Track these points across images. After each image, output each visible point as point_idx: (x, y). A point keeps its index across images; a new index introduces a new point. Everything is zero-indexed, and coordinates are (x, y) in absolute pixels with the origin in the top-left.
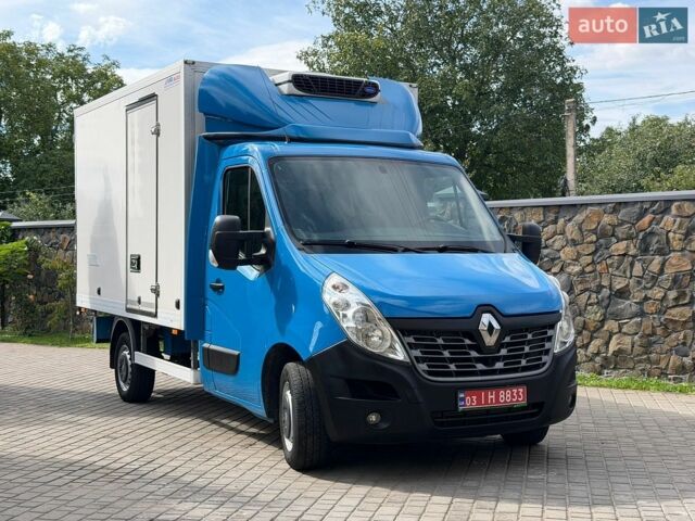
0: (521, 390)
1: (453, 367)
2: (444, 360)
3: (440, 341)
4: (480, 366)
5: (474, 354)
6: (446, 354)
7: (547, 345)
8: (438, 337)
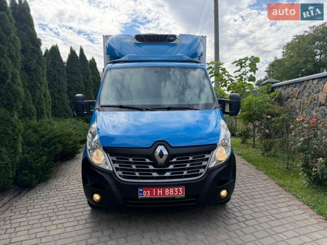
0: (181, 189)
1: (137, 174)
2: (133, 170)
3: (131, 160)
4: (155, 174)
5: (151, 167)
6: (134, 167)
7: (204, 163)
8: (131, 158)
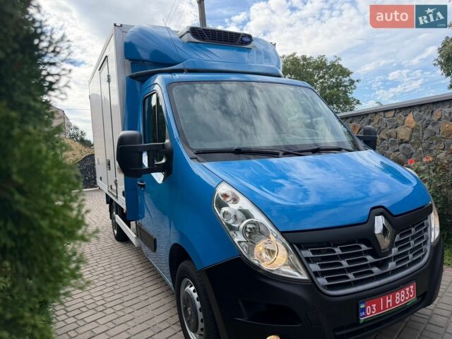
0: (412, 287)
1: (351, 277)
2: (343, 271)
3: (338, 251)
5: (370, 259)
6: (345, 264)
7: (426, 236)
